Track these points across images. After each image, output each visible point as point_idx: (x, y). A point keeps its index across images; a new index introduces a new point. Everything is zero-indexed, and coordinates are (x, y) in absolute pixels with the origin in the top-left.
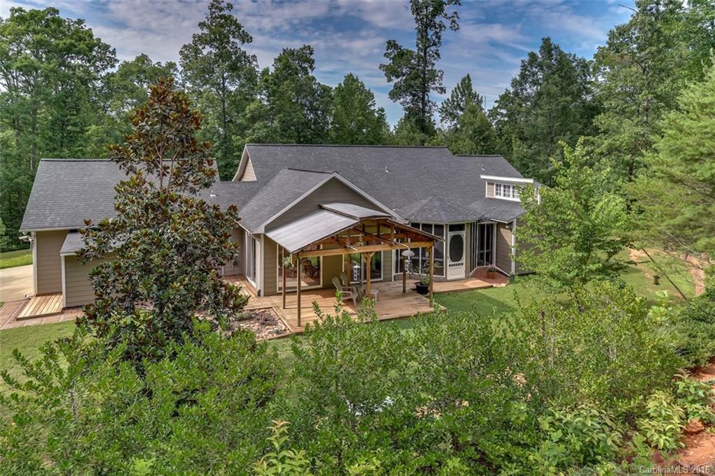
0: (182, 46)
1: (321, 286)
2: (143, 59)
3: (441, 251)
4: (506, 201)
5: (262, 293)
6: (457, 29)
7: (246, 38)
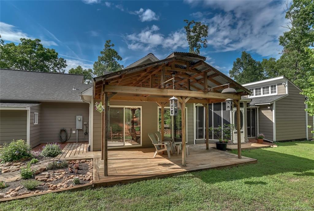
0: (94, 62)
1: (141, 145)
2: (79, 68)
3: (228, 121)
4: (258, 98)
5: (92, 148)
6: (207, 47)
7: (120, 58)
